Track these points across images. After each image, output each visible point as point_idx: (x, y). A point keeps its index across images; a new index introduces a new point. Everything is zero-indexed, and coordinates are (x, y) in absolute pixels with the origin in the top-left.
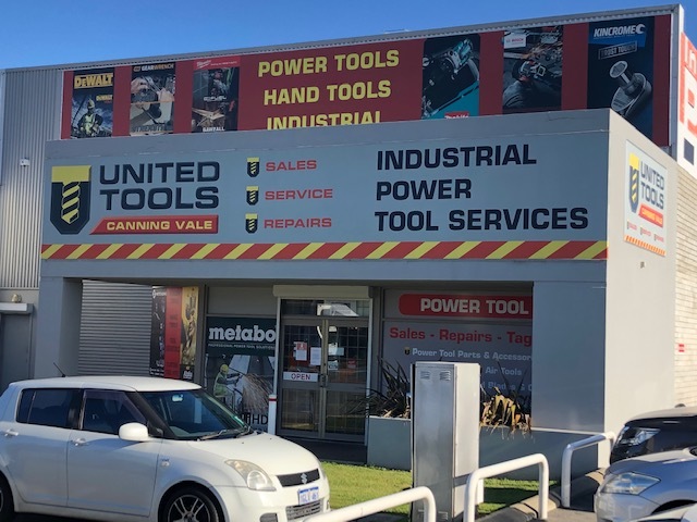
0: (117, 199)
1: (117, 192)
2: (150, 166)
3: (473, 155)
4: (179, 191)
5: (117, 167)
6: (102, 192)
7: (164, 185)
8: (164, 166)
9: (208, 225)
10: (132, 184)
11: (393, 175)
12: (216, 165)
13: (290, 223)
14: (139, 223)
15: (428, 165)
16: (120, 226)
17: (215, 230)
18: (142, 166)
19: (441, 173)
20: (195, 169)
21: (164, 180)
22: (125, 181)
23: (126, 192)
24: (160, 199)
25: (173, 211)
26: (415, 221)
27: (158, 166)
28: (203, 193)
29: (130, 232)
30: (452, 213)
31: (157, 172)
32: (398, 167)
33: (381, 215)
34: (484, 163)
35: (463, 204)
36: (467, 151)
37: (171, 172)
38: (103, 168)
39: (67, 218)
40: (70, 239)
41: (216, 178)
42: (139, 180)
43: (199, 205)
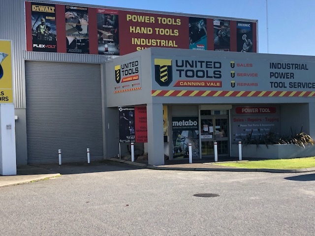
0: (183, 73)
1: (183, 70)
2: (196, 62)
3: (294, 66)
4: (207, 71)
5: (183, 61)
6: (177, 70)
7: (201, 69)
8: (201, 62)
9: (218, 84)
10: (189, 68)
11: (274, 70)
12: (220, 63)
13: (245, 84)
14: (193, 83)
15: (283, 68)
16: (185, 84)
17: (221, 86)
18: (193, 62)
19: (287, 71)
20: (213, 64)
21: (201, 67)
22: (186, 67)
23: (187, 71)
24: (200, 74)
25: (205, 79)
26: (281, 85)
27: (199, 62)
28: (216, 73)
29: (189, 86)
30: (290, 83)
31: (199, 64)
32: (275, 68)
33: (272, 83)
34: (297, 68)
35: (292, 80)
36: (293, 64)
37: (204, 64)
38: (177, 61)
39: (163, 80)
40: (165, 88)
41: (220, 67)
42: (192, 66)
43: (215, 77)
